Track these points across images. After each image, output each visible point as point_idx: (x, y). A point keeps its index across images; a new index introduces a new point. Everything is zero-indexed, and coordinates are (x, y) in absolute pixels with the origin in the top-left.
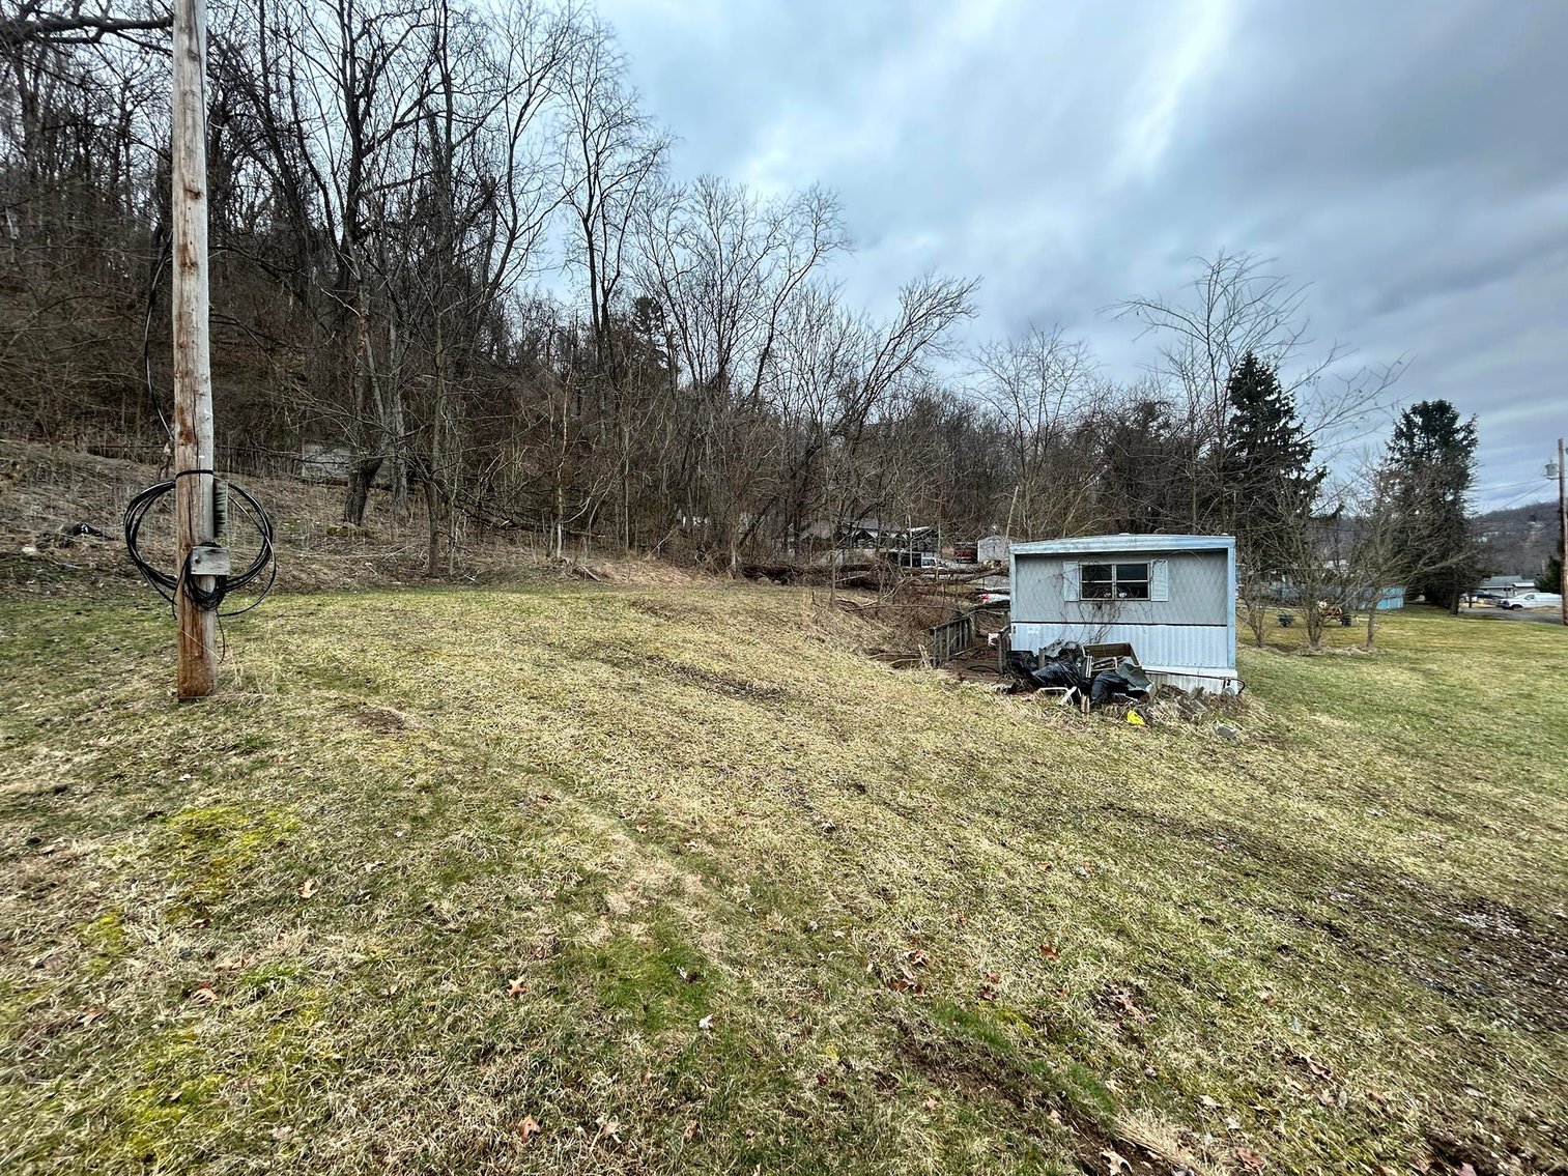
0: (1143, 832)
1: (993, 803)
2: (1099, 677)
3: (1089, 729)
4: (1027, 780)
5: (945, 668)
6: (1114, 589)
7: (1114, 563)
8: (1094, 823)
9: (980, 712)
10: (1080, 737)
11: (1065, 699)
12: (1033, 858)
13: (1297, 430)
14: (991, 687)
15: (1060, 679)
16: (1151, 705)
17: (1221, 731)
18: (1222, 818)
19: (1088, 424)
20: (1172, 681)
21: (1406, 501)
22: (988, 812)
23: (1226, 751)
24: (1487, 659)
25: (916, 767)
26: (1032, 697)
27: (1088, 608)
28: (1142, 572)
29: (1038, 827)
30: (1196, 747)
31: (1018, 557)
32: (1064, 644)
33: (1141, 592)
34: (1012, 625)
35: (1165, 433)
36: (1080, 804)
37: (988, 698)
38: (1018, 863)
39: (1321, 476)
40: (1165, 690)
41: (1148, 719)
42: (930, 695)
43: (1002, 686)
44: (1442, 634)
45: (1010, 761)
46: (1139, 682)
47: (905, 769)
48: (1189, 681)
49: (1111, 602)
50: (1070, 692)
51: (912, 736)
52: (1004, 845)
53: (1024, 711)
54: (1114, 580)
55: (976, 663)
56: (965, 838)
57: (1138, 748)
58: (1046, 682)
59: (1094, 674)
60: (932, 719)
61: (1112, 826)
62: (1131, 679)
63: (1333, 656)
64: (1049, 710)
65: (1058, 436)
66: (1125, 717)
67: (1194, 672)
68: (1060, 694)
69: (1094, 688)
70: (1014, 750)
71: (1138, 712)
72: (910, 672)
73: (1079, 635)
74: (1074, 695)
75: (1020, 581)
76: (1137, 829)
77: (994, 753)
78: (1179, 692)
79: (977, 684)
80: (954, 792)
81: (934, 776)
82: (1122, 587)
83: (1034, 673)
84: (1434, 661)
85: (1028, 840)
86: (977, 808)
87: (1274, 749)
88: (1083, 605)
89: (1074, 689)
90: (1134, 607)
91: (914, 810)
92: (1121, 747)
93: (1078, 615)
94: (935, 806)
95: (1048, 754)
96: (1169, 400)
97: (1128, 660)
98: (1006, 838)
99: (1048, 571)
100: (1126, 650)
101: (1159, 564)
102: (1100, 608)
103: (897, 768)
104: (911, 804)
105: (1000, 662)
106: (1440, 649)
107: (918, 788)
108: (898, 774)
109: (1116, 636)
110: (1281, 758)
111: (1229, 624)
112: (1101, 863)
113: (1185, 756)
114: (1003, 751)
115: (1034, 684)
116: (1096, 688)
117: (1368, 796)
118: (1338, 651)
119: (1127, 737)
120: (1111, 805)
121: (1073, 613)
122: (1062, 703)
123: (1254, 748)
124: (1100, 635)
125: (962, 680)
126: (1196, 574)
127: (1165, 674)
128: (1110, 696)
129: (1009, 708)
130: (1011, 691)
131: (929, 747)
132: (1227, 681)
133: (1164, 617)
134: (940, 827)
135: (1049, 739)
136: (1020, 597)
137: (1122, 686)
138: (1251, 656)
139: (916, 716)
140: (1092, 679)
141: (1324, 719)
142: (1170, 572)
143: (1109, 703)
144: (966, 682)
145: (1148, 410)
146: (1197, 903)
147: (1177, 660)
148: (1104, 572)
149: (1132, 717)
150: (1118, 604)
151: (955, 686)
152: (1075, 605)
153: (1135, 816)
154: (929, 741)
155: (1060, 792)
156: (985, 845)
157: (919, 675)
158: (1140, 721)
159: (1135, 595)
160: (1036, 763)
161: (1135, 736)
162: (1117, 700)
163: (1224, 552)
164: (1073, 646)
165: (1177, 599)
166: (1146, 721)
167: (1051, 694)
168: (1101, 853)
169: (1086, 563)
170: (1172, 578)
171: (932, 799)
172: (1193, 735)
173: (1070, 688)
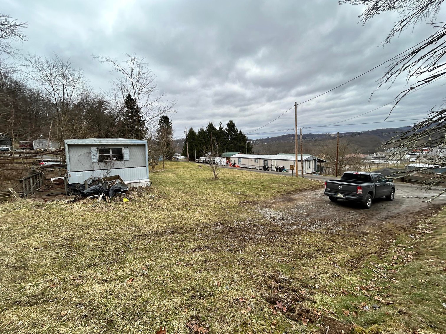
0: (150, 240)
1: (89, 260)
2: (111, 188)
3: (112, 208)
4: (100, 240)
5: (32, 198)
6: (111, 157)
7: (111, 148)
8: (135, 246)
9: (62, 214)
10: (111, 212)
11: (100, 199)
12: (123, 279)
13: (141, 117)
14: (63, 202)
15: (97, 192)
16: (130, 194)
17: (151, 197)
18: (166, 225)
19: (80, 103)
20: (132, 185)
21: (162, 136)
22: (89, 266)
23: (154, 203)
24: (182, 169)
25: (33, 261)
26: (85, 201)
27: (102, 164)
28: (120, 151)
29: (116, 260)
30: (146, 204)
31: (69, 145)
32: (93, 178)
33: (121, 158)
34: (69, 173)
35: (106, 112)
36: (126, 240)
37: (63, 207)
38: (118, 287)
39: (147, 129)
40: (131, 188)
41: (130, 199)
42: (27, 214)
43: (69, 200)
44: (173, 165)
45: (88, 234)
46: (124, 187)
47: (24, 267)
48: (137, 184)
49: (110, 161)
50: (101, 196)
51: (23, 242)
52: (106, 281)
53: (83, 208)
54: (111, 154)
55: (50, 192)
56: (85, 292)
57: (131, 210)
58: (90, 194)
59: (109, 187)
60: (34, 227)
61: (142, 244)
62: (122, 187)
63: (157, 172)
64: (94, 205)
65: (68, 104)
66: (122, 200)
67: (138, 181)
68: (97, 197)
69: (110, 192)
70: (87, 227)
71: (126, 197)
72: (7, 204)
73: (99, 174)
74: (103, 197)
75: (71, 155)
76: (148, 241)
77: (78, 233)
78: (136, 188)
79: (55, 202)
80: (64, 266)
81: (48, 261)
82: (114, 156)
83: (84, 192)
84: (175, 171)
85: (116, 270)
86: (83, 267)
87: (164, 199)
88: (100, 163)
89: (103, 194)
90: (119, 163)
91: (43, 294)
92: (126, 211)
93: (98, 167)
94: (57, 281)
95: (103, 224)
96: (108, 101)
97: (118, 181)
98: (105, 277)
99: (85, 151)
100: (118, 177)
101: (126, 148)
102: (107, 164)
103: (17, 269)
104: (38, 290)
105: (66, 189)
106: (175, 168)
107: (40, 275)
108: (19, 273)
109: (113, 173)
110: (166, 201)
111: (147, 166)
112: (147, 263)
113: (145, 208)
114: (82, 230)
115: (85, 196)
116: (111, 193)
117: (186, 205)
118: (158, 171)
119: (126, 207)
120: (136, 235)
121: (96, 166)
122: (99, 201)
123: (159, 200)
124: (107, 174)
125: (46, 202)
126: (137, 152)
127: (130, 183)
128: (116, 194)
129: (76, 208)
130: (74, 201)
131: (38, 244)
132: (147, 183)
133: (128, 165)
134: (66, 295)
135: (100, 217)
136: (71, 162)
137: (119, 190)
138: (152, 175)
139: (21, 229)
140: (109, 190)
141: (167, 188)
142: (129, 151)
143: (116, 197)
144: (48, 203)
145: (101, 103)
146: (180, 260)
147: (133, 178)
148: (108, 151)
149: (125, 200)
150: (113, 162)
151: (42, 205)
152: (97, 164)
153: (145, 236)
154: (36, 241)
155: (116, 239)
156: (98, 288)
157: (14, 205)
158: (128, 200)
159: (119, 159)
160: (100, 230)
161: (128, 206)
162: (119, 195)
163: (144, 145)
164: (97, 179)
165: (132, 159)
166: (129, 200)
167: (93, 198)
168: (144, 258)
169: (100, 148)
170: (130, 152)
171: (53, 278)
172: (144, 201)
173: (101, 194)
